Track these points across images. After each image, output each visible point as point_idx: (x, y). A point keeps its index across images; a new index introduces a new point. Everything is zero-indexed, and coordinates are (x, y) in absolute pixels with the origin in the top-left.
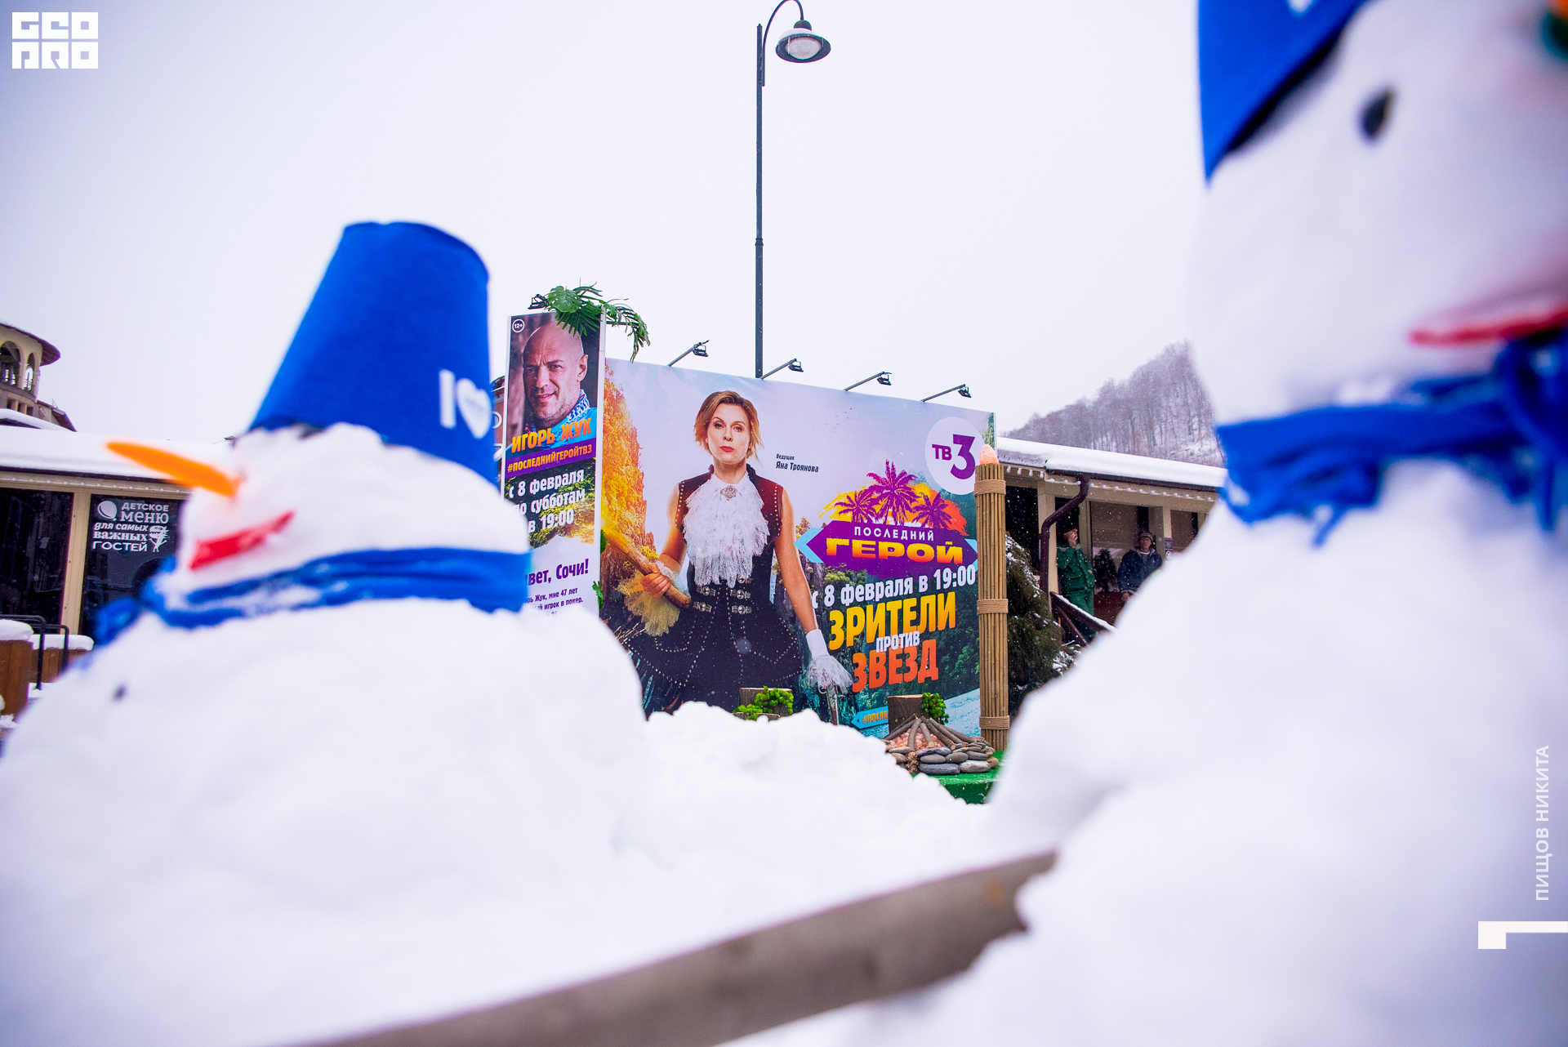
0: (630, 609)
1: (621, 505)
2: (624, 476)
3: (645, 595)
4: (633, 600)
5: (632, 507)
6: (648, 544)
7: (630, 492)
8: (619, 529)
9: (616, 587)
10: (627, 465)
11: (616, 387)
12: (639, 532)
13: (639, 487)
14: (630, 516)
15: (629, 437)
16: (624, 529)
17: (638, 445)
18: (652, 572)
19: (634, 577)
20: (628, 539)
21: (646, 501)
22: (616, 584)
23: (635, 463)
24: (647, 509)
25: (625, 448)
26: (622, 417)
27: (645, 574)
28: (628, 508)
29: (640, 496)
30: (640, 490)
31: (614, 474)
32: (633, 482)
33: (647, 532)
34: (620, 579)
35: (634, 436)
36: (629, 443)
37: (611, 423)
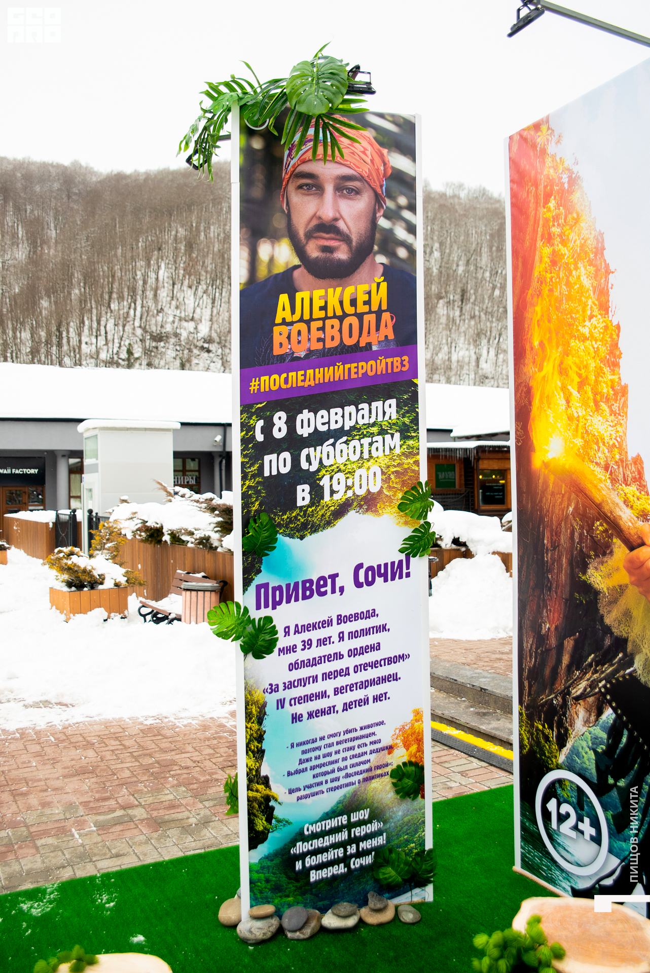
0: (608, 621)
1: (585, 404)
2: (588, 343)
3: (632, 593)
4: (614, 602)
5: (603, 406)
6: (635, 480)
7: (599, 373)
8: (584, 454)
9: (584, 573)
10: (591, 317)
11: (566, 165)
12: (617, 457)
13: (612, 359)
14: (600, 425)
15: (592, 256)
16: (592, 453)
17: (607, 266)
18: (643, 544)
19: (611, 553)
20: (600, 473)
21: (626, 387)
22: (584, 568)
23: (604, 308)
24: (630, 403)
25: (587, 283)
26: (577, 221)
27: (632, 548)
28: (596, 403)
29: (616, 378)
30: (614, 365)
31: (573, 343)
32: (603, 351)
33: (631, 454)
34: (590, 557)
35: (599, 251)
36: (592, 269)
37: (564, 242)
